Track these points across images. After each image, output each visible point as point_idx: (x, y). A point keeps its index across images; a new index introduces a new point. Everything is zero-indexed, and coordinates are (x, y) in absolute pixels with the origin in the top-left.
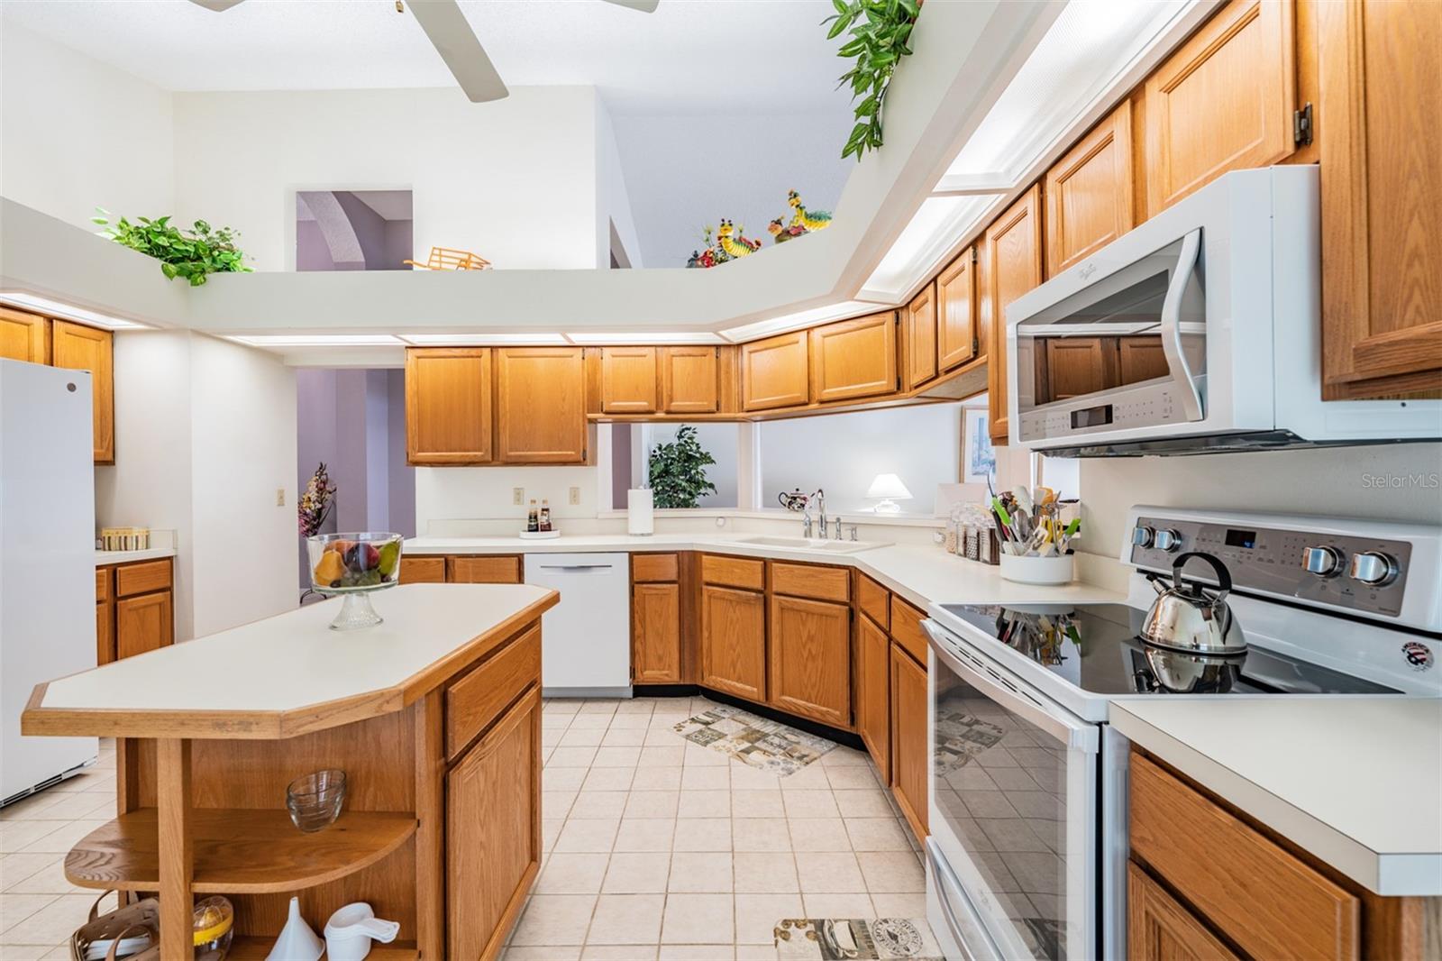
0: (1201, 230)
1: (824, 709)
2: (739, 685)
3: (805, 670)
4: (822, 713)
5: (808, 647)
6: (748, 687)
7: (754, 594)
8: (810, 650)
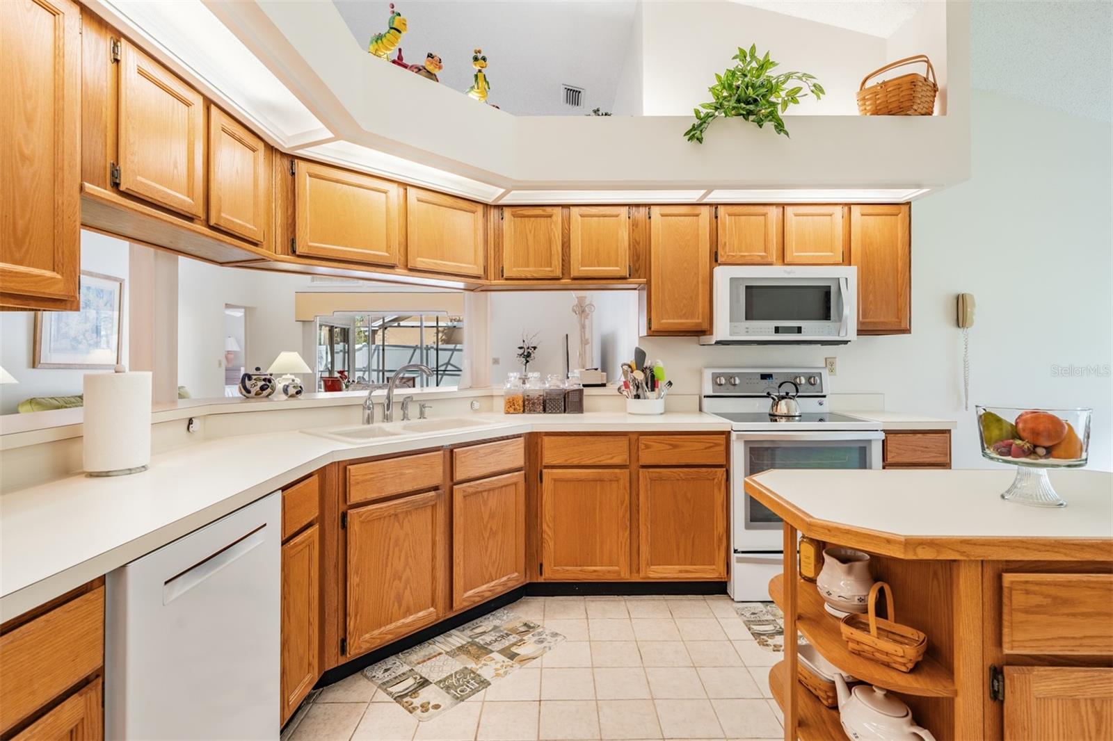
0: (846, 279)
1: (504, 579)
2: (410, 619)
3: (487, 551)
4: (504, 584)
5: (489, 526)
6: (421, 614)
7: (432, 493)
8: (491, 529)
